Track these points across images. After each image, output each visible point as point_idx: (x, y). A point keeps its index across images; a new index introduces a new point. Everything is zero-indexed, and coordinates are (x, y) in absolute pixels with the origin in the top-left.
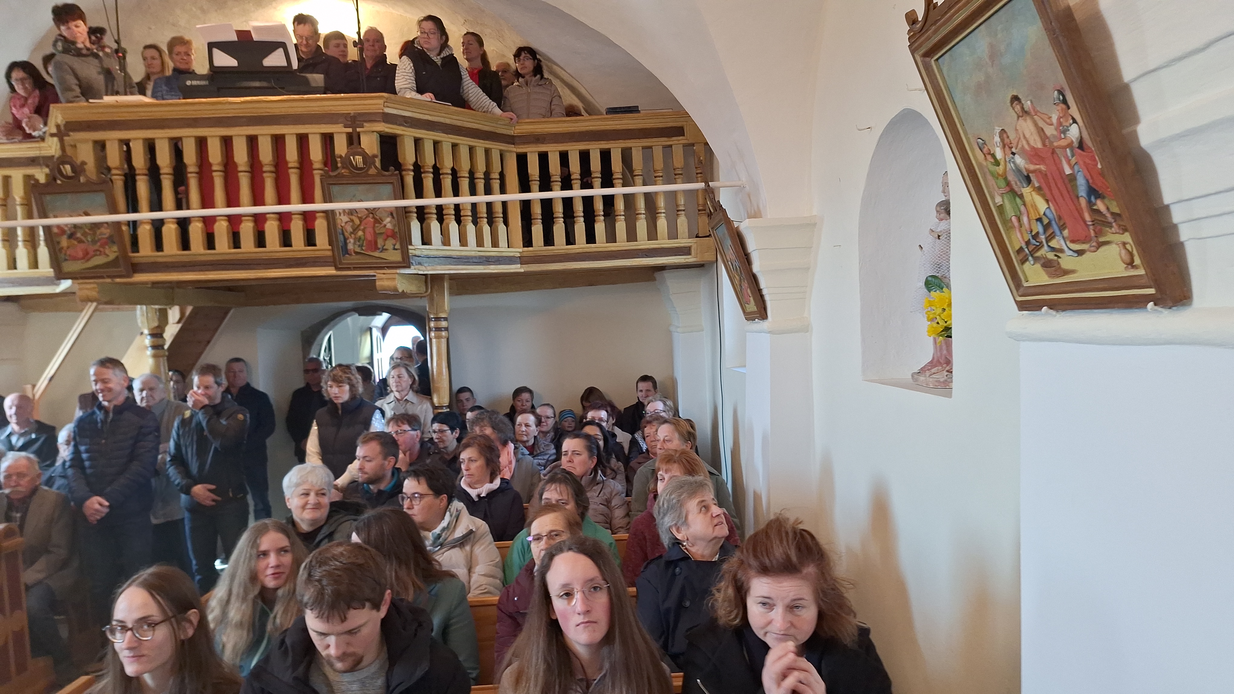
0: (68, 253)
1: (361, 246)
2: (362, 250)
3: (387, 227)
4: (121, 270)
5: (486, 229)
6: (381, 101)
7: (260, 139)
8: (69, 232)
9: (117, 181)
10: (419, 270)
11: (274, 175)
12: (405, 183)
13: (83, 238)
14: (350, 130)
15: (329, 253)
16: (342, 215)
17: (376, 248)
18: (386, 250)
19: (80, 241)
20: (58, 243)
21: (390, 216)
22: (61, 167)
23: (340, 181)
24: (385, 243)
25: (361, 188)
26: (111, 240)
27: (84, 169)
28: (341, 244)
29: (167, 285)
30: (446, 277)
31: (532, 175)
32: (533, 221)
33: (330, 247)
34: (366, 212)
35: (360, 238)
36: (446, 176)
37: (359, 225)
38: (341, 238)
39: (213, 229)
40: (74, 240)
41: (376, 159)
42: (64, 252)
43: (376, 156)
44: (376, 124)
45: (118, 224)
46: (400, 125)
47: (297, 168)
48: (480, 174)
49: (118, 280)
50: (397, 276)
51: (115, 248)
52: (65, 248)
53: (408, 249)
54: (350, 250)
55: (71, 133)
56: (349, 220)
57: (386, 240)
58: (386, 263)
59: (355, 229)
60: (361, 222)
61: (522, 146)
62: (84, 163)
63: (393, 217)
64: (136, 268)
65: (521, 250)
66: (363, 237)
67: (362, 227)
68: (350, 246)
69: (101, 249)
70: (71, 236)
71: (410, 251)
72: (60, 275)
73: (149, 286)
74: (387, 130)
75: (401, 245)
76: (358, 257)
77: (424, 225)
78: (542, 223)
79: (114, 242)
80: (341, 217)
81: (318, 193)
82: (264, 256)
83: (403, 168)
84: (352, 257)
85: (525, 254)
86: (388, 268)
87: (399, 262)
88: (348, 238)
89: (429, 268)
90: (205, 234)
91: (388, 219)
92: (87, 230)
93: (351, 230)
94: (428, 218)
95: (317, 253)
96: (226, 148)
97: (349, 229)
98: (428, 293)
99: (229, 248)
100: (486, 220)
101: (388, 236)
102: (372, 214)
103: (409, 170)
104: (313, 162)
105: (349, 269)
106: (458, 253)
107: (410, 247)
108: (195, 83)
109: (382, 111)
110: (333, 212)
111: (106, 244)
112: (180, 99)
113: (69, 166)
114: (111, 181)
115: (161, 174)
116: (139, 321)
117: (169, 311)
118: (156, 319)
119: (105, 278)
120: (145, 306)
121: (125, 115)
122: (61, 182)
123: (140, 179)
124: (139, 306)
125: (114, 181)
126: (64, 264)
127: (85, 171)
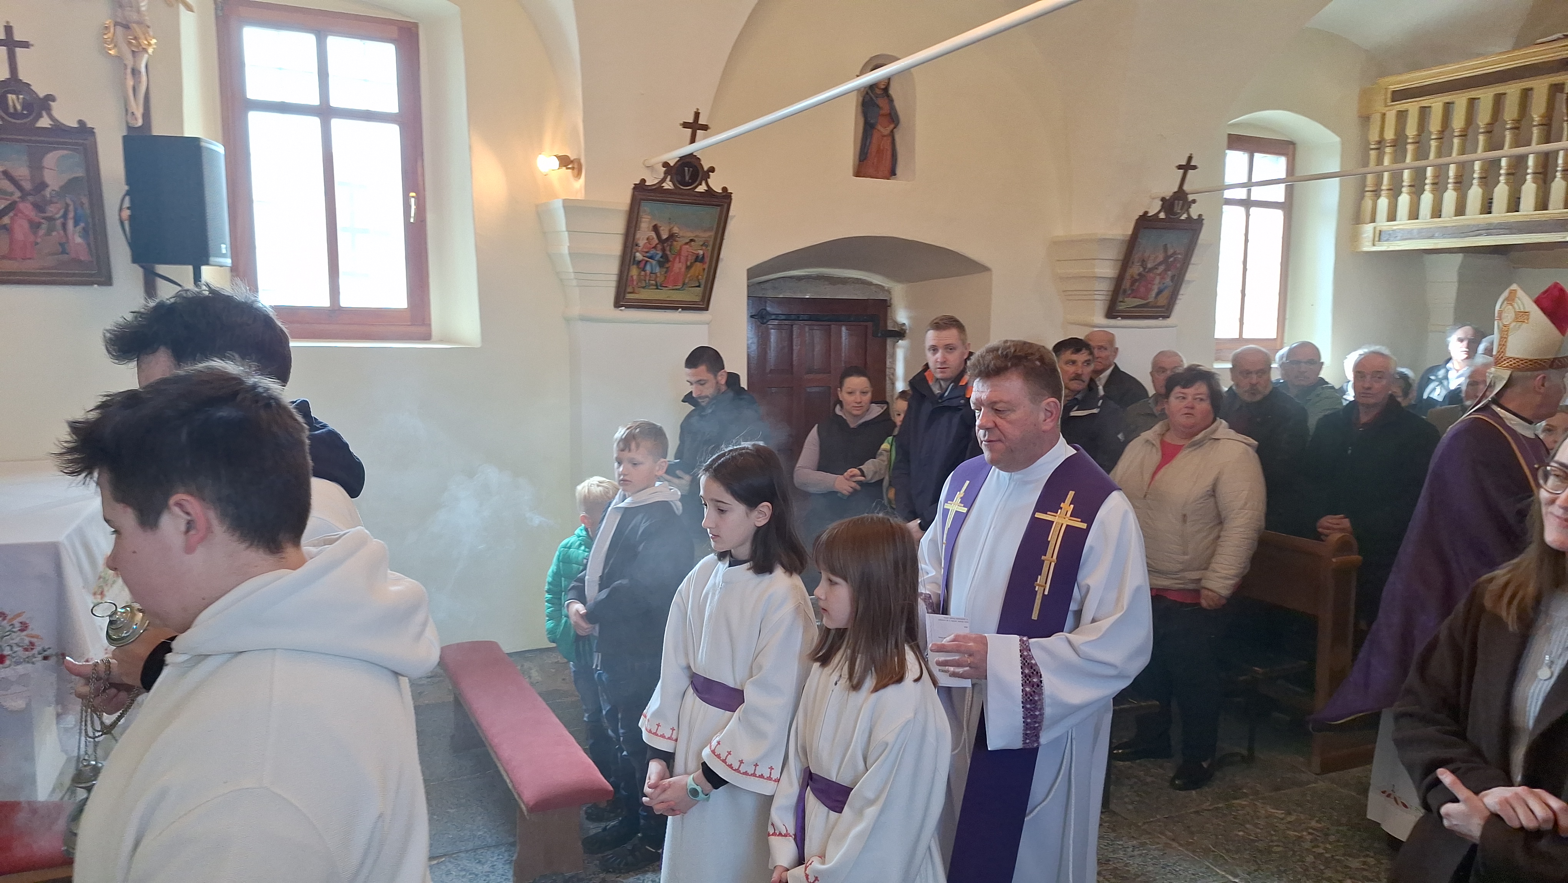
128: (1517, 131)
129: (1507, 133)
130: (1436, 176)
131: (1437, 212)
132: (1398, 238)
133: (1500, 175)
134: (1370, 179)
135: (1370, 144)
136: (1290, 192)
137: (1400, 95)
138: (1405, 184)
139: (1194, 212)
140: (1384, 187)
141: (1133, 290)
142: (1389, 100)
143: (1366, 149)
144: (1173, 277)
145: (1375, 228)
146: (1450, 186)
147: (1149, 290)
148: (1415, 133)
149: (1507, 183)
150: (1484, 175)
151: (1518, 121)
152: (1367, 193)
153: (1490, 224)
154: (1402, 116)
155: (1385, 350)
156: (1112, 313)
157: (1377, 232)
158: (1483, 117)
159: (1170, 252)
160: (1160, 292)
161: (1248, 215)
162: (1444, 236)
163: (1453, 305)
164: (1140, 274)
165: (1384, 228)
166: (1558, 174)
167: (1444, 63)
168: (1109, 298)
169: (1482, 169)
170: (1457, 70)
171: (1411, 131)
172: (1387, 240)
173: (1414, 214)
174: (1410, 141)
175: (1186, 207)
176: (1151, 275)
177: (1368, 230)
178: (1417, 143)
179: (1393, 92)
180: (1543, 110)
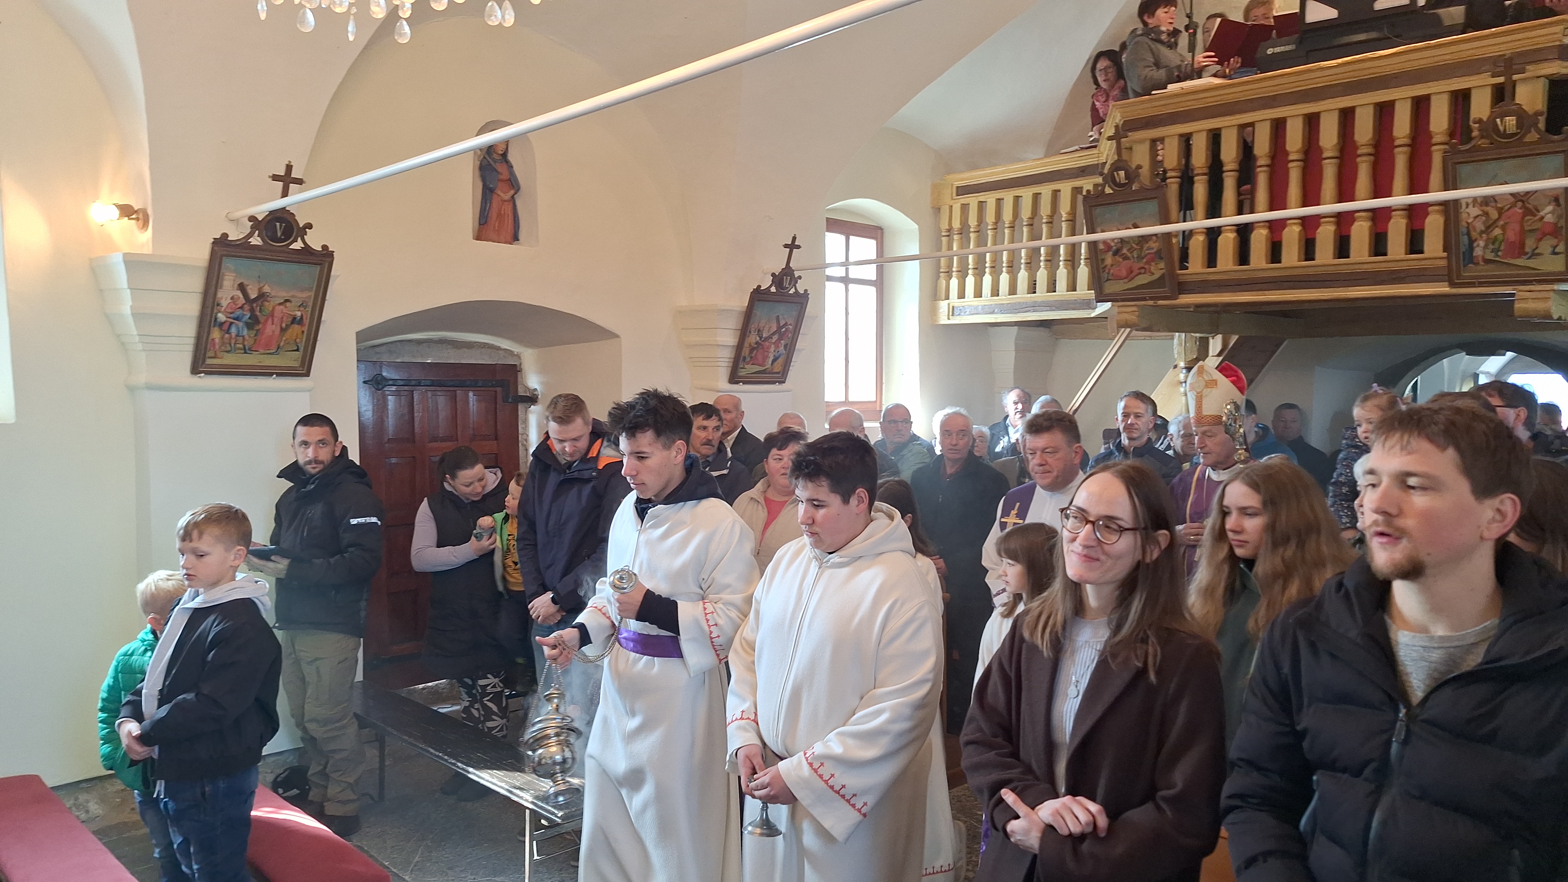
0: (1112, 271)
1: (1495, 251)
2: (1497, 256)
3: (1545, 220)
4: (1165, 290)
6: (1557, 29)
7: (1358, 112)
8: (1115, 248)
9: (1173, 185)
11: (1372, 158)
13: (1129, 255)
14: (1500, 80)
16: (1471, 206)
17: (1522, 253)
18: (1539, 254)
19: (1126, 258)
20: (1103, 260)
21: (1554, 203)
22: (1115, 173)
23: (1476, 156)
24: (1537, 245)
25: (1507, 164)
26: (1159, 255)
27: (1139, 174)
28: (1463, 250)
29: (1212, 309)
33: (1445, 254)
34: (1512, 199)
38: (1465, 239)
39: (1282, 237)
40: (1120, 256)
41: (1540, 118)
42: (1107, 271)
43: (1540, 114)
44: (1545, 65)
45: (1168, 235)
47: (1408, 145)
49: (1161, 302)
50: (1552, 295)
51: (1162, 265)
52: (1109, 267)
54: (1477, 256)
55: (1130, 134)
56: (1481, 213)
57: (1540, 240)
58: (1537, 275)
60: (1500, 215)
62: (1139, 167)
63: (1558, 204)
64: (1183, 288)
67: (1502, 223)
68: (1478, 252)
69: (1147, 267)
70: (1116, 253)
72: (1101, 299)
73: (1192, 310)
74: (1562, 71)
79: (1162, 258)
80: (1467, 210)
81: (1436, 176)
82: (1345, 270)
84: (1479, 268)
86: (1540, 282)
88: (1476, 240)
90: (1270, 244)
91: (1550, 207)
92: (1134, 245)
95: (1423, 262)
96: (1310, 130)
97: (1479, 225)
99: (1299, 260)
101: (1545, 235)
102: (1523, 202)
104: (1433, 134)
105: (1471, 285)
108: (1278, 50)
109: (1557, 44)
110: (1456, 202)
111: (1153, 260)
113: (1123, 172)
114: (1166, 185)
115: (1224, 172)
116: (1175, 352)
117: (1211, 341)
118: (1195, 349)
119: (1147, 300)
120: (1184, 334)
121: (1189, 103)
122: (1112, 192)
123: (1198, 180)
124: (1177, 334)
125: (1169, 185)
126: (1107, 284)
127: (1139, 176)
128: (1050, 225)
129: (1044, 226)
130: (994, 261)
131: (995, 292)
132: (967, 313)
133: (1040, 261)
134: (943, 261)
135: (942, 232)
136: (880, 271)
137: (963, 191)
138: (970, 267)
139: (801, 287)
140: (954, 269)
141: (751, 357)
142: (954, 194)
143: (939, 237)
144: (786, 346)
145: (949, 304)
146: (1004, 269)
147: (765, 358)
148: (976, 223)
149: (1046, 268)
150: (1028, 261)
151: (1051, 216)
152: (942, 275)
153: (1036, 302)
154: (965, 207)
155: (963, 411)
156: (734, 379)
157: (951, 308)
158: (1026, 213)
159: (782, 323)
160: (774, 361)
161: (847, 290)
162: (1002, 312)
163: (1012, 370)
164: (757, 343)
165: (956, 305)
166: (1082, 262)
167: (995, 165)
168: (731, 364)
169: (1027, 255)
170: (1003, 172)
171: (973, 221)
172: (959, 315)
173: (978, 294)
174: (972, 230)
175: (793, 283)
176: (767, 344)
177: (943, 305)
178: (978, 232)
179: (958, 187)
180: (1068, 208)
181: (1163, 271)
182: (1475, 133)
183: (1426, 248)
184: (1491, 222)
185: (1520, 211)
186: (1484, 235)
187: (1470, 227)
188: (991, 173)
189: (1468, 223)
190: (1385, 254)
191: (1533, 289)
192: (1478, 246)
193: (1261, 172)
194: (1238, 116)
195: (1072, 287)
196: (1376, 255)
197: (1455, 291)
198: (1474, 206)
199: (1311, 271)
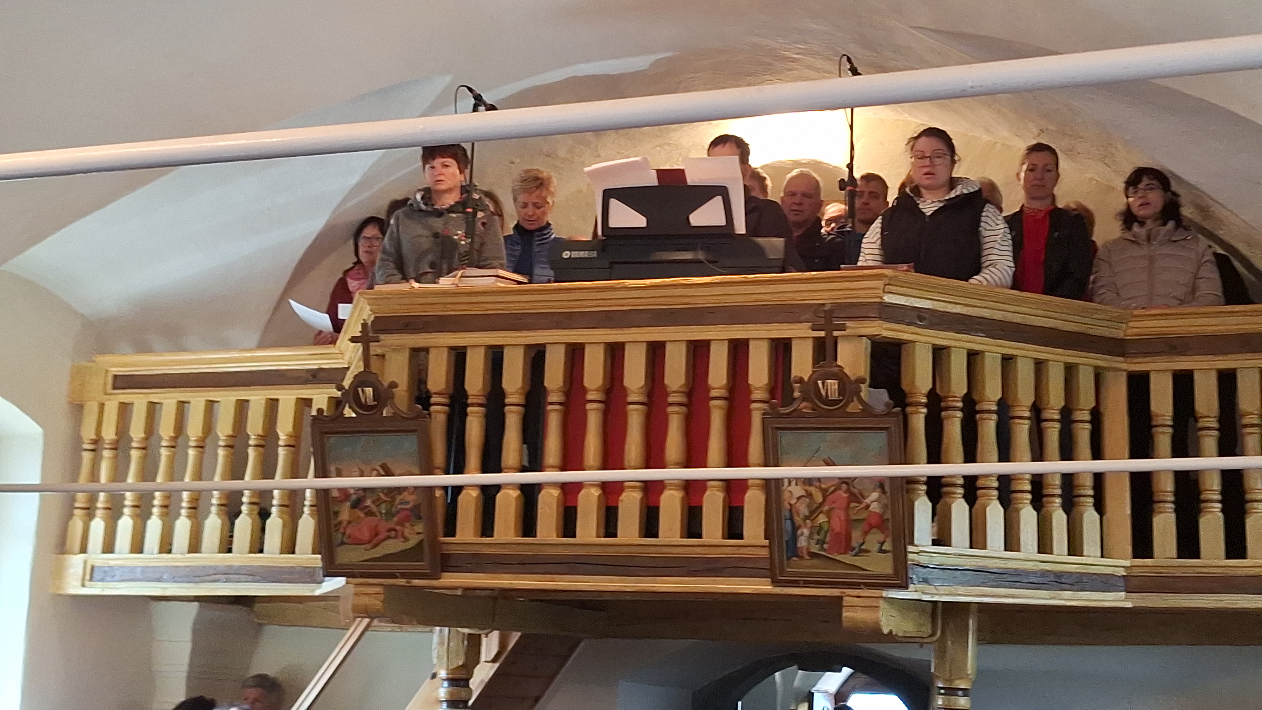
0: (348, 531)
1: (821, 542)
2: (822, 549)
3: (871, 509)
4: (423, 565)
5: (1059, 518)
6: (879, 284)
7: (669, 349)
8: (354, 497)
9: (438, 415)
10: (924, 593)
11: (683, 409)
12: (909, 430)
13: (374, 508)
14: (822, 334)
15: (765, 553)
17: (848, 548)
18: (867, 551)
19: (370, 513)
20: (336, 513)
21: (879, 490)
22: (360, 389)
23: (798, 423)
24: (864, 539)
25: (830, 436)
26: (415, 513)
27: (393, 394)
28: (786, 538)
30: (973, 608)
31: (1157, 416)
32: (1156, 506)
33: (766, 542)
34: (837, 481)
35: (820, 527)
36: (986, 416)
37: (821, 504)
38: (788, 525)
39: (576, 501)
40: (361, 510)
41: (862, 385)
42: (342, 530)
43: (863, 381)
44: (867, 323)
45: (430, 490)
46: (908, 324)
47: (725, 399)
48: (1053, 413)
49: (416, 582)
50: (881, 603)
51: (420, 527)
52: (344, 524)
53: (906, 552)
54: (802, 548)
55: (382, 337)
56: (804, 495)
57: (866, 533)
58: (865, 577)
59: (814, 512)
60: (825, 498)
61: (1140, 360)
62: (393, 385)
63: (884, 492)
64: (448, 563)
65: (1127, 563)
66: (826, 527)
67: (826, 508)
68: (802, 542)
69: (398, 528)
70: (357, 504)
71: (910, 556)
72: (331, 570)
73: (459, 595)
74: (885, 334)
75: (895, 542)
76: (815, 561)
77: (939, 506)
78: (1176, 511)
79: (420, 518)
80: (790, 488)
81: (755, 442)
82: (653, 552)
83: (909, 400)
84: (803, 562)
85: (1136, 572)
86: (867, 585)
87: (888, 577)
88: (800, 527)
89: (942, 590)
90: (561, 509)
91: (875, 495)
92: (381, 498)
93: (807, 513)
94: (949, 494)
95: (743, 550)
96: (612, 365)
97: (803, 509)
98: (935, 639)
99: (598, 536)
100: (1058, 500)
101: (871, 527)
102: (847, 486)
103: (919, 404)
104: (752, 388)
105: (796, 585)
106: (1001, 564)
107: (910, 548)
108: (575, 254)
109: (878, 300)
110: (778, 480)
111: (407, 519)
112: (549, 282)
113: (371, 389)
114: (429, 414)
115: (506, 405)
116: (434, 654)
117: (484, 640)
118: (462, 652)
119: (397, 578)
120: (447, 629)
121: (464, 307)
122: (354, 415)
123: (472, 413)
124: (438, 628)
125: (433, 415)
126: (339, 549)
127: (392, 397)
129: (250, 458)
130: (167, 497)
132: (117, 578)
133: (242, 510)
135: (84, 443)
137: (124, 382)
138: (126, 508)
140: (100, 505)
142: (109, 387)
145: (85, 562)
146: (184, 512)
148: (143, 435)
149: (250, 515)
150: (223, 508)
152: (77, 512)
153: (231, 567)
154: (125, 409)
157: (89, 567)
158: (224, 427)
163: (185, 674)
165: (98, 563)
166: (306, 510)
167: (178, 350)
170: (193, 362)
171: (137, 432)
172: (102, 580)
173: (138, 547)
174: (134, 445)
177: (76, 563)
178: (144, 449)
179: (116, 376)
180: (289, 428)
181: (421, 537)
182: (797, 394)
183: (745, 534)
184: (815, 506)
185: (846, 495)
186: (808, 521)
187: (794, 510)
188: (173, 361)
189: (791, 505)
190: (700, 536)
191: (862, 595)
192: (802, 534)
193: (552, 410)
194: (525, 333)
195: (290, 547)
196: (690, 536)
197: (778, 590)
198: (797, 485)
199: (611, 552)
